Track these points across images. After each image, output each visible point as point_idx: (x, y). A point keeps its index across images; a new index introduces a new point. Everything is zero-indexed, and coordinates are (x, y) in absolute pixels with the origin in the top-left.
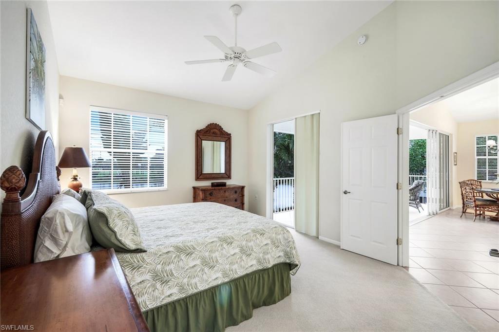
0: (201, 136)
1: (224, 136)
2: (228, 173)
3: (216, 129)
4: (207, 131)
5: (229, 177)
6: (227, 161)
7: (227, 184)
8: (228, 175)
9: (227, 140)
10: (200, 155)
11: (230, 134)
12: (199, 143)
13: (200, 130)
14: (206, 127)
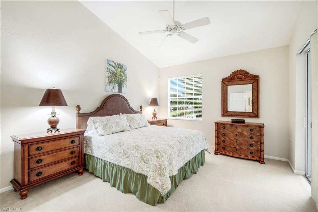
0: (226, 83)
1: (250, 79)
2: (256, 113)
3: (241, 74)
4: (231, 78)
5: (257, 116)
6: (254, 101)
7: (245, 122)
8: (255, 113)
9: (254, 82)
10: (226, 97)
11: (258, 76)
12: (224, 89)
13: (225, 78)
14: (231, 75)
